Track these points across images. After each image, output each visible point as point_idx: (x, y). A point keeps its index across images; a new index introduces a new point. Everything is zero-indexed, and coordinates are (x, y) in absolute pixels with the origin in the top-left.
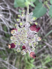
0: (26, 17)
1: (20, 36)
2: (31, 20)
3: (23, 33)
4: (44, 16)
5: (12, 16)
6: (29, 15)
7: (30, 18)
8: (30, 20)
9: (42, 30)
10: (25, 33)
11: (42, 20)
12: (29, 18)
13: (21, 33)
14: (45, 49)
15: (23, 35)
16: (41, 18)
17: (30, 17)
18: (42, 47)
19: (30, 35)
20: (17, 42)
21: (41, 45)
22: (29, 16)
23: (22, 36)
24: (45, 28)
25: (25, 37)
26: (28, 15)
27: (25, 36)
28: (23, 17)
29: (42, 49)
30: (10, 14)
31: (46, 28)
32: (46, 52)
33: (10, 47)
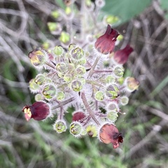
0: (81, 16)
1: (62, 69)
2: (98, 24)
3: (72, 58)
4: (146, 17)
5: (31, 23)
6: (92, 9)
7: (94, 19)
8: (97, 27)
9: (144, 69)
10: (79, 56)
11: (141, 30)
12: (92, 19)
13: (66, 58)
14: (159, 137)
15: (72, 64)
16: (137, 25)
17: (94, 14)
18: (148, 130)
19: (96, 69)
20: (51, 88)
21: (142, 122)
22: (92, 12)
23: (70, 68)
24: (151, 60)
25: (79, 70)
26: (88, 7)
27: (79, 66)
28: (69, 15)
29: (146, 141)
30: (24, 15)
31: (156, 61)
32: (161, 149)
33: (30, 115)
